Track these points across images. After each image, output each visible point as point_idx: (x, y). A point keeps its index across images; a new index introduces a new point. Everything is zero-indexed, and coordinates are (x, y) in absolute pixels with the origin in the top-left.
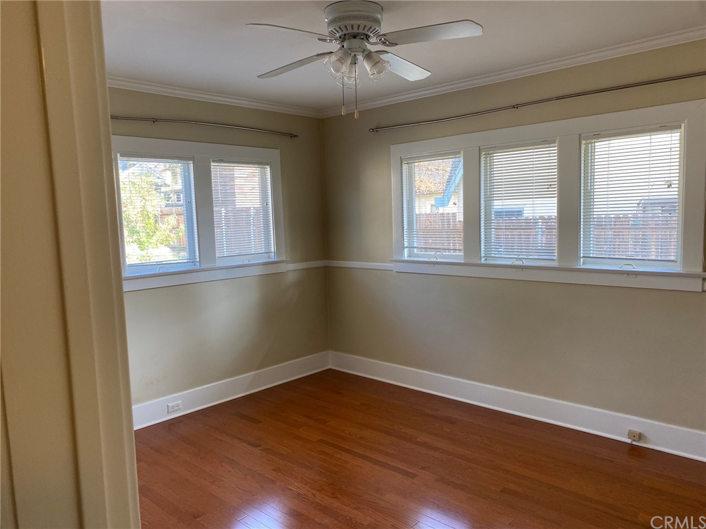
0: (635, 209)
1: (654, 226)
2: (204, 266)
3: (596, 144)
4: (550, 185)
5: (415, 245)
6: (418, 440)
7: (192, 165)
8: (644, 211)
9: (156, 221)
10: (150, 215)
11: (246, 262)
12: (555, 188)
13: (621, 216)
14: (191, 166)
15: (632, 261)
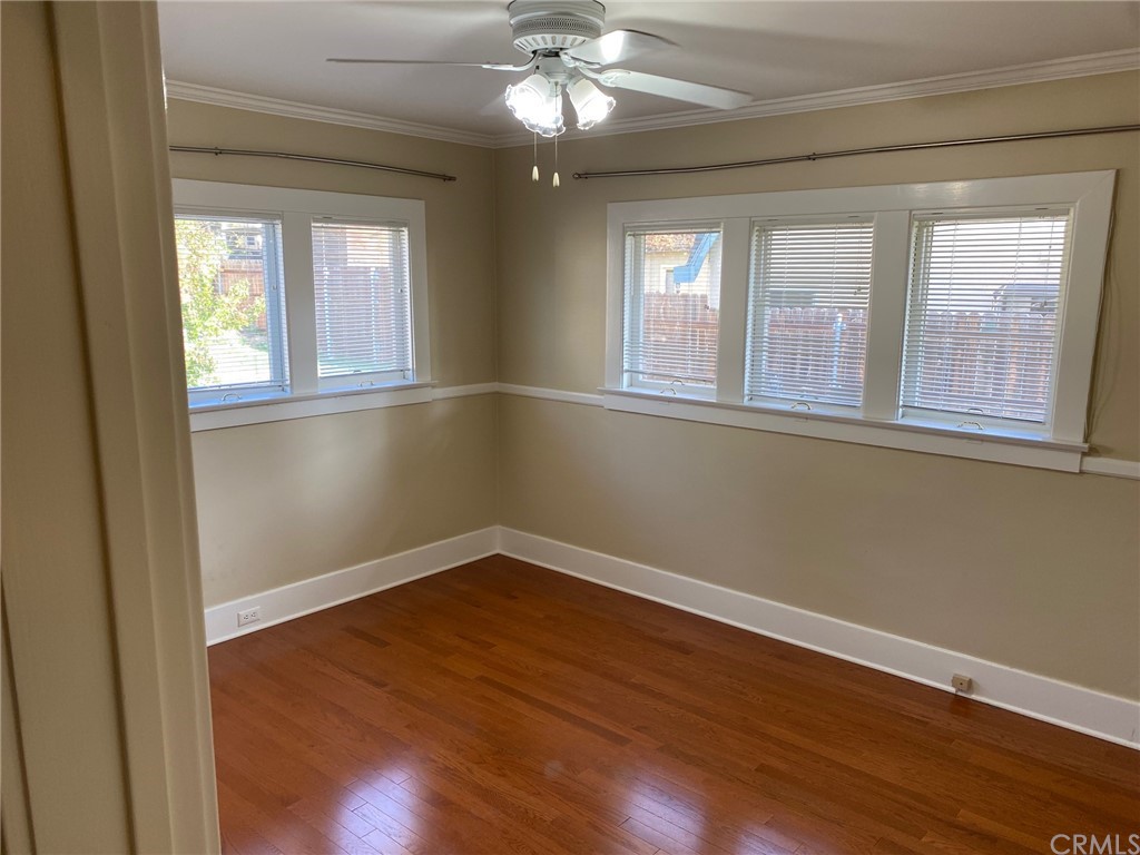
0: (990, 303)
1: (1016, 333)
2: (298, 393)
3: (936, 228)
4: (860, 289)
5: (641, 368)
6: (633, 680)
7: (280, 226)
8: (1004, 308)
9: (215, 291)
10: (205, 281)
11: (366, 386)
12: (866, 293)
13: (968, 314)
14: (279, 228)
15: (977, 418)
